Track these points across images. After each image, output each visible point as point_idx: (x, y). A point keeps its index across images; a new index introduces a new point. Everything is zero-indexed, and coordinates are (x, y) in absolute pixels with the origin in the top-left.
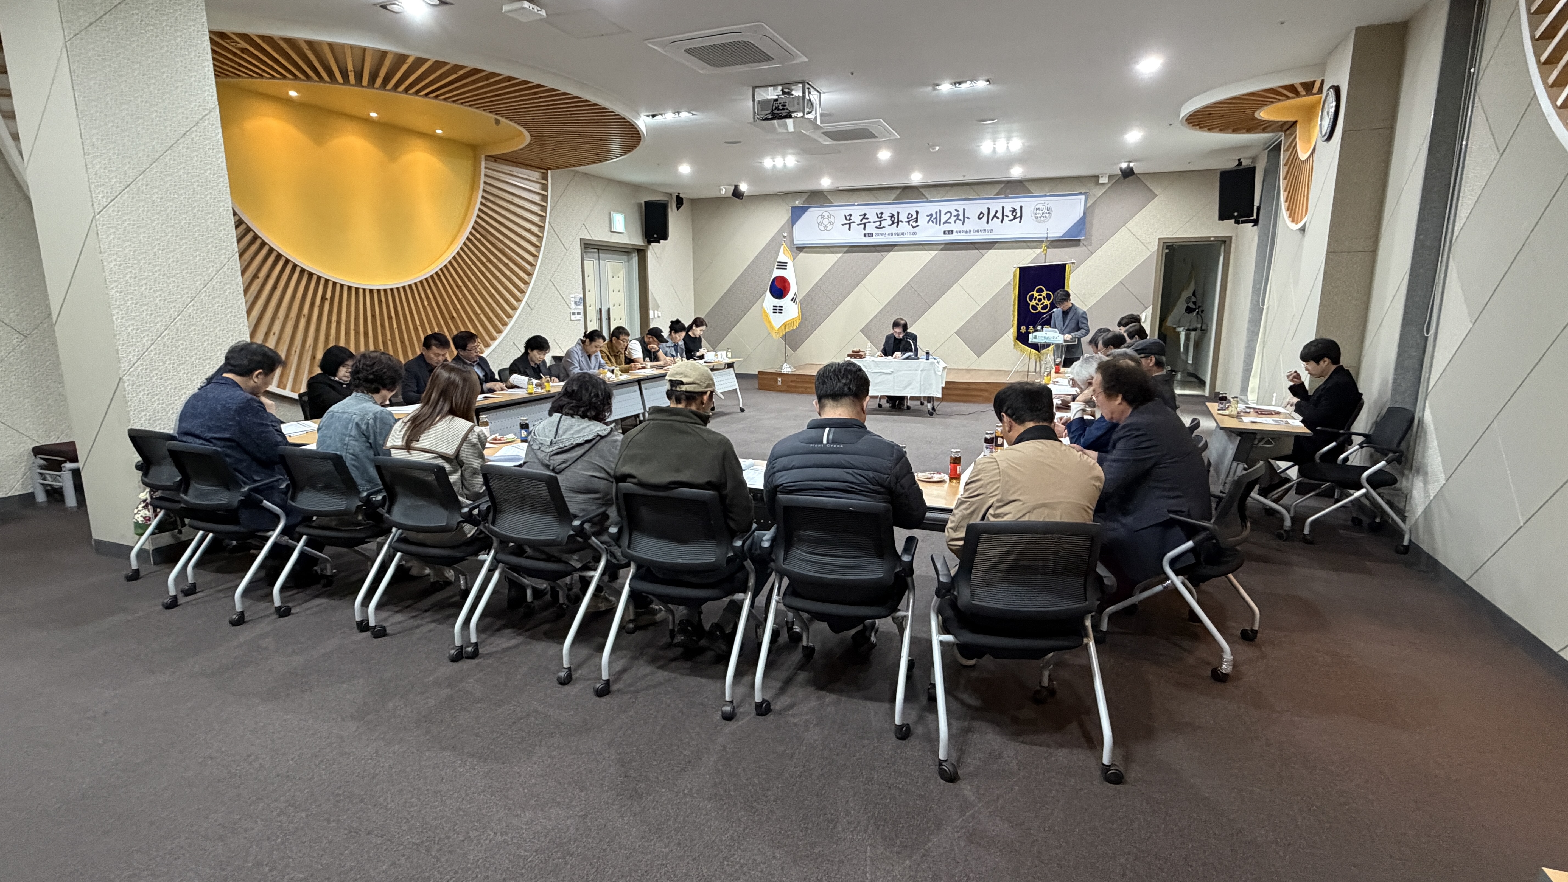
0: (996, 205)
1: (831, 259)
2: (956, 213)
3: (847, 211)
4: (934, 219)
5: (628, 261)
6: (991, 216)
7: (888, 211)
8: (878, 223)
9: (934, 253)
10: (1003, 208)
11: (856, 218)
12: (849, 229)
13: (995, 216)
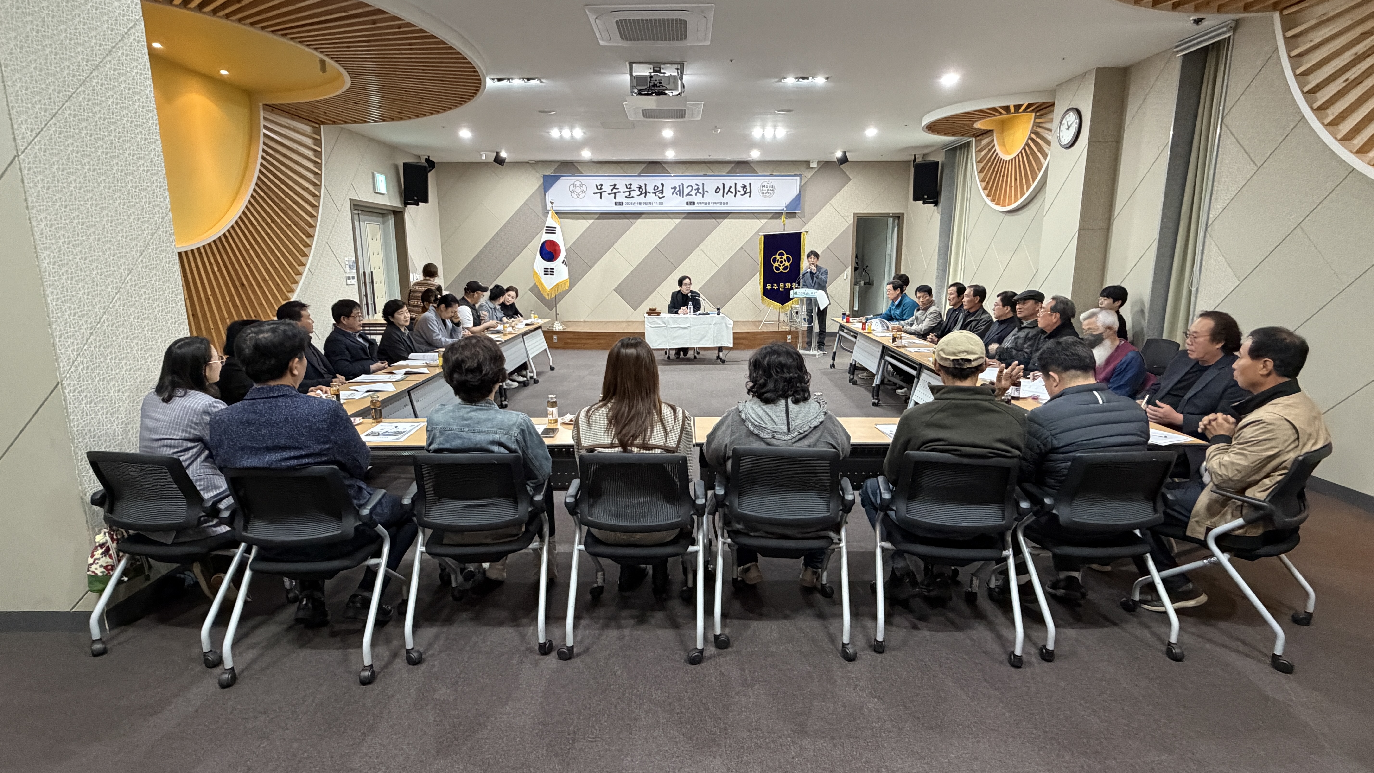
0: (729, 182)
1: (585, 224)
2: (697, 187)
3: (598, 181)
4: (678, 191)
5: (384, 223)
6: (726, 190)
7: (636, 182)
8: (628, 193)
9: (678, 221)
10: (736, 184)
11: (607, 188)
12: (601, 198)
13: (729, 191)
